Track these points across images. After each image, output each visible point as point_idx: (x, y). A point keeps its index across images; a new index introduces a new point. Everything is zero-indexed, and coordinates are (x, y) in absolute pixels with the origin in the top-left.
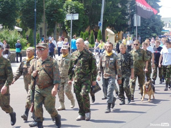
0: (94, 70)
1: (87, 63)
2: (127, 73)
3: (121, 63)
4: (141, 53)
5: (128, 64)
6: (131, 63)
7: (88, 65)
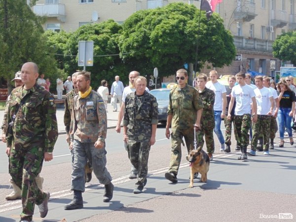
0: (49, 129)
1: (36, 113)
2: (147, 132)
3: (134, 113)
4: (190, 94)
5: (148, 116)
6: (153, 114)
7: (38, 118)
